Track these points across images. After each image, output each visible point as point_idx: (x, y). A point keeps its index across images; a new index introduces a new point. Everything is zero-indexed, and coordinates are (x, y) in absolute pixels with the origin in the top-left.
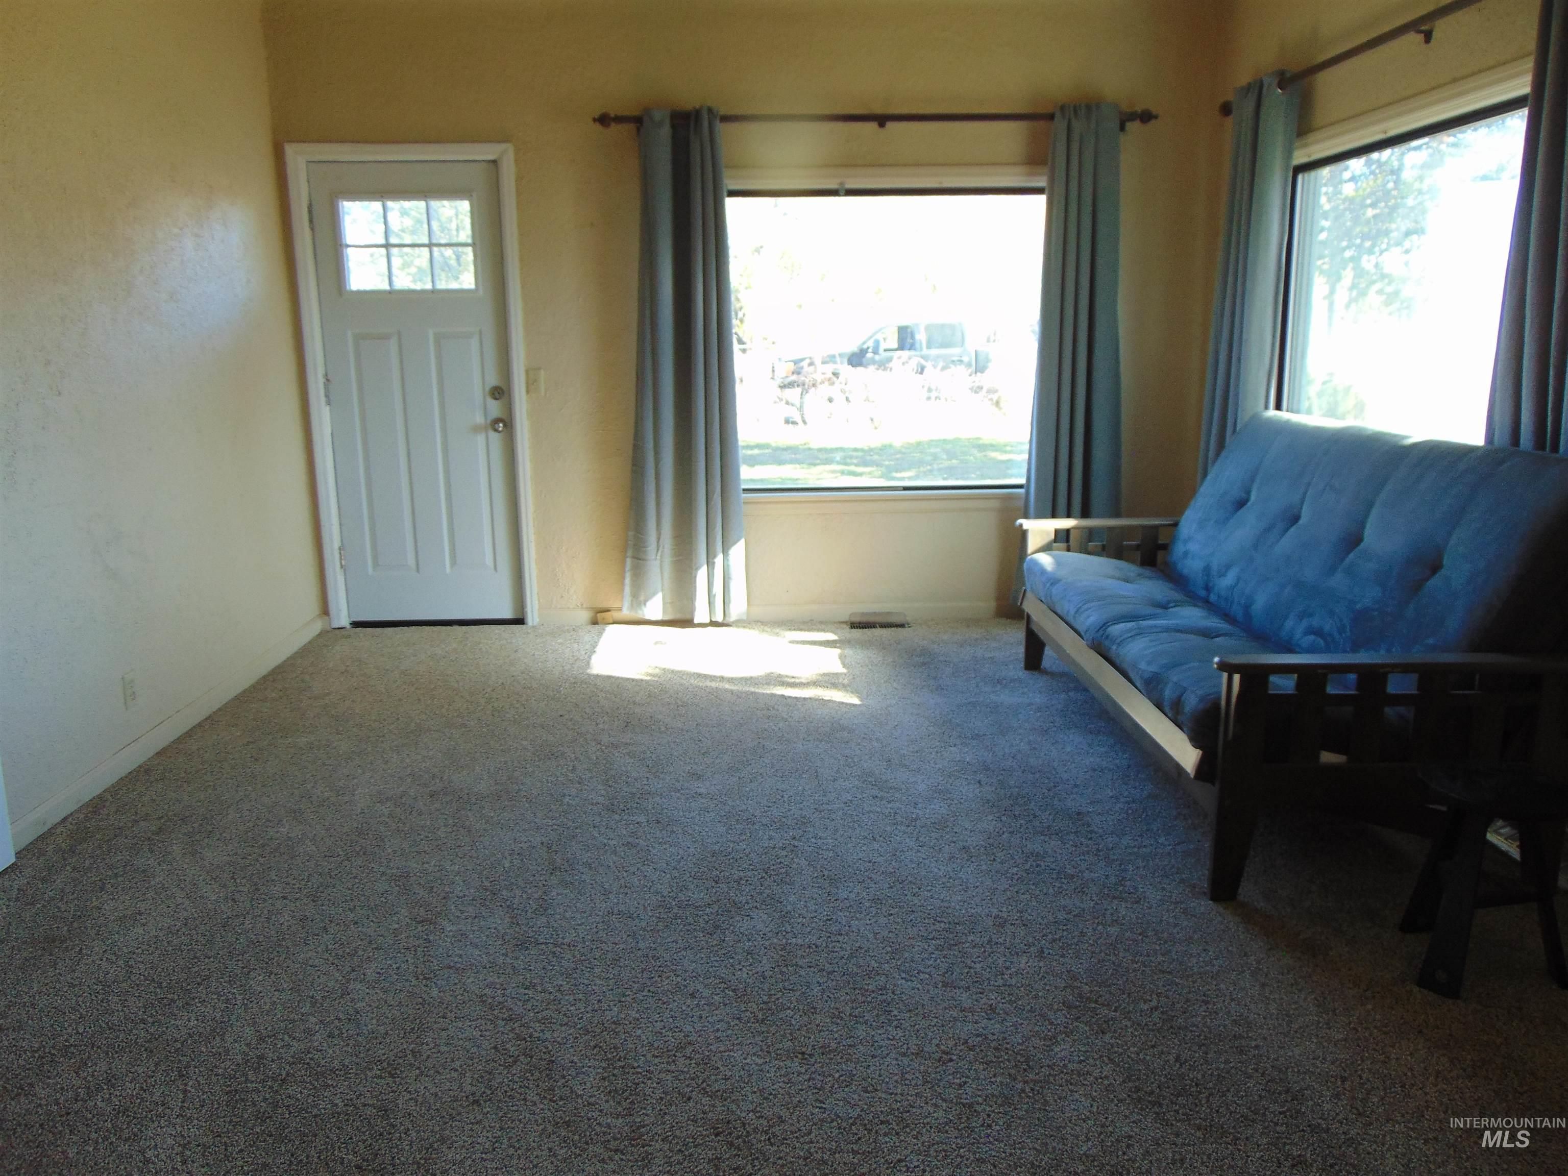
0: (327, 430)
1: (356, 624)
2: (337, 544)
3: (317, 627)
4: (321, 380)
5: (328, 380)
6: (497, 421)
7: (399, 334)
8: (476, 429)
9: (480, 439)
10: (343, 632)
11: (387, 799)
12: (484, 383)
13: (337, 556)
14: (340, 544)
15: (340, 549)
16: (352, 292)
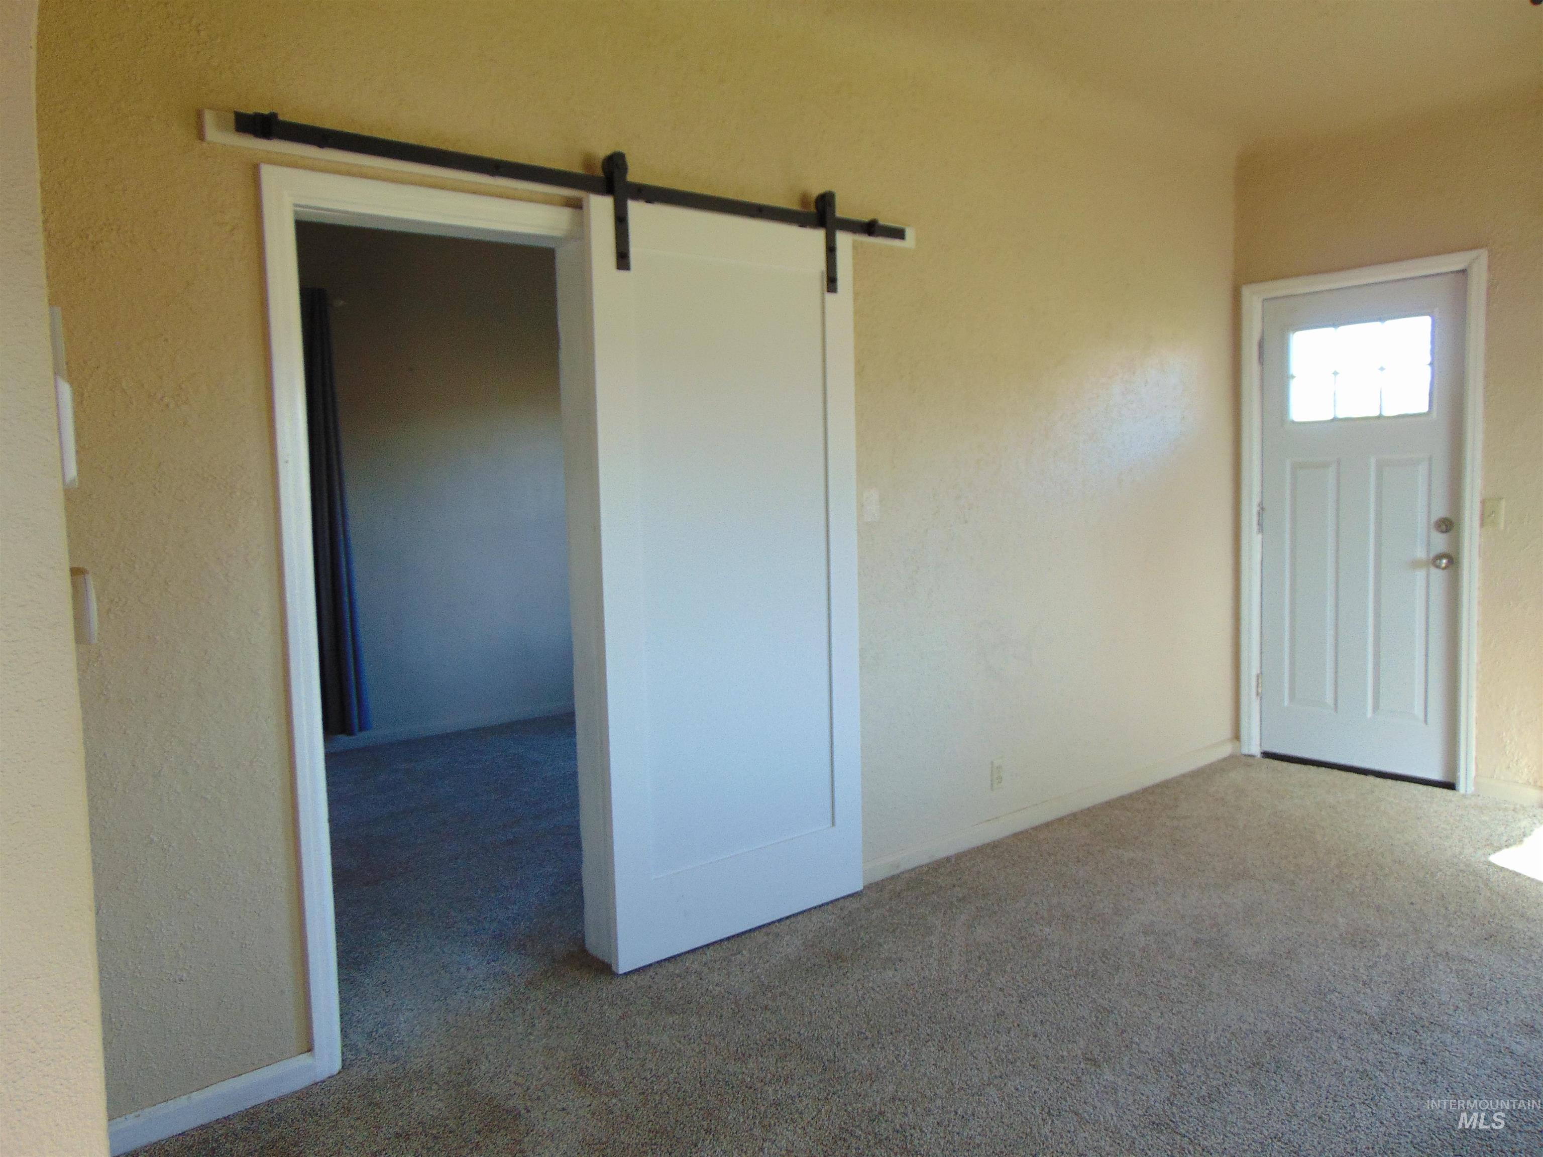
0: (1257, 557)
1: (1267, 755)
2: (1255, 671)
3: (1227, 750)
4: (1255, 509)
5: (1262, 509)
6: (1440, 557)
7: (1339, 463)
8: (1415, 564)
9: (1420, 574)
10: (1250, 760)
11: (1153, 933)
12: (1429, 512)
13: (1254, 684)
14: (1259, 672)
15: (1258, 676)
16: (1293, 422)
